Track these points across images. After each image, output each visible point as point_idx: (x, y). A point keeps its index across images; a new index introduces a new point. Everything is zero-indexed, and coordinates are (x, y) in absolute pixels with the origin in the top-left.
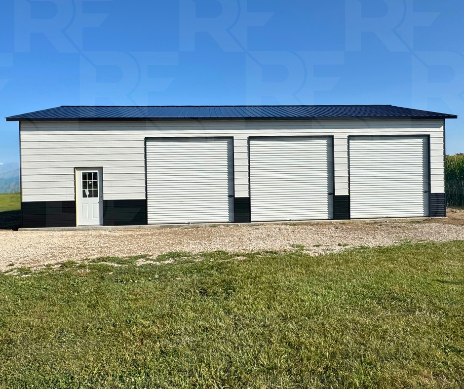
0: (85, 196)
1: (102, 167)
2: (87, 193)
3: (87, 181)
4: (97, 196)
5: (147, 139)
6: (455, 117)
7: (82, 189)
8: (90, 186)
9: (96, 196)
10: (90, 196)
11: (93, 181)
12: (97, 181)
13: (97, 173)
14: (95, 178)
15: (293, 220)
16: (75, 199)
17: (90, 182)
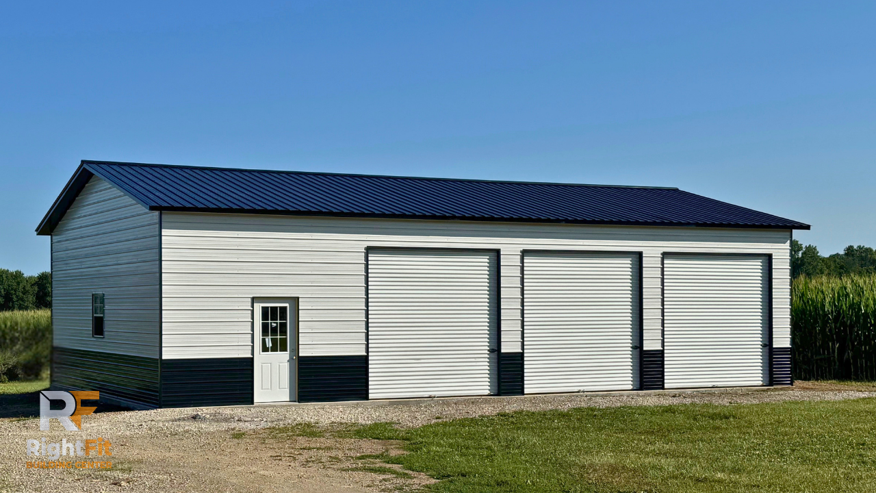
0: (265, 349)
1: (298, 298)
2: (269, 344)
3: (270, 321)
4: (286, 350)
5: (370, 250)
6: (808, 227)
7: (261, 337)
8: (274, 331)
9: (284, 349)
10: (274, 349)
11: (278, 321)
12: (286, 323)
13: (286, 308)
14: (283, 316)
15: (584, 392)
16: (253, 354)
17: (274, 325)
